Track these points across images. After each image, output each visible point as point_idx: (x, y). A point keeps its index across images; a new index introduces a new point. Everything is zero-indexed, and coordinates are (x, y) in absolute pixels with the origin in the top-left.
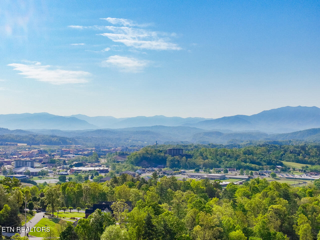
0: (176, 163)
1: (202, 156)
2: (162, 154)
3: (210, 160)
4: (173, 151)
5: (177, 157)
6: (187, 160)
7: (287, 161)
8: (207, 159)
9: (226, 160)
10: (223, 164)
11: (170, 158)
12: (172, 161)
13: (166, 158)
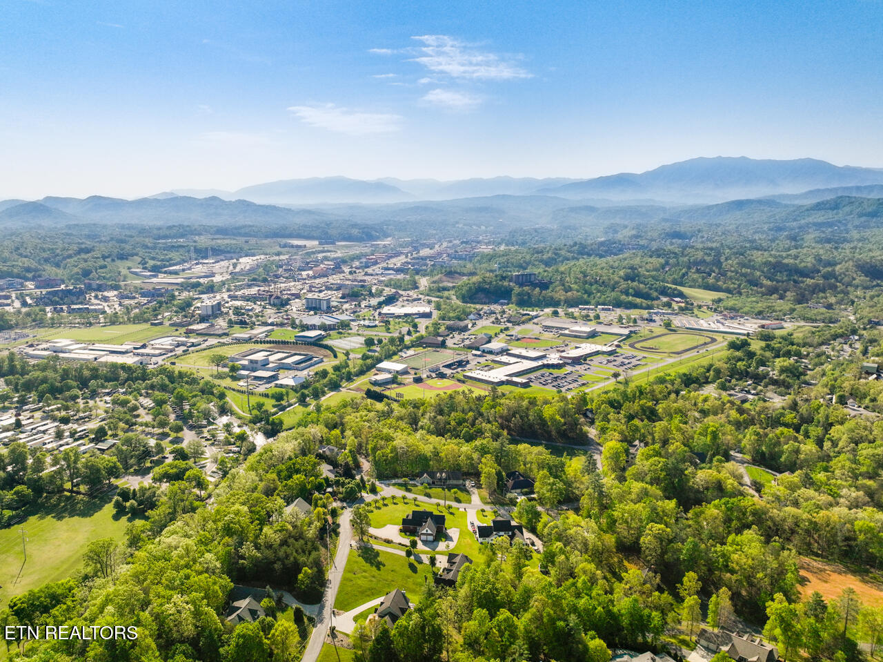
0: (525, 297)
1: (563, 285)
2: (506, 283)
3: (575, 292)
4: (521, 277)
5: (526, 288)
6: (541, 293)
7: (690, 287)
8: (570, 291)
9: (599, 291)
10: (594, 298)
11: (517, 289)
12: (519, 294)
13: (512, 290)
